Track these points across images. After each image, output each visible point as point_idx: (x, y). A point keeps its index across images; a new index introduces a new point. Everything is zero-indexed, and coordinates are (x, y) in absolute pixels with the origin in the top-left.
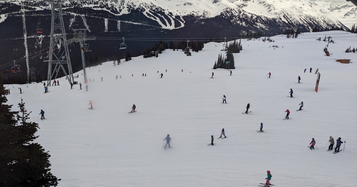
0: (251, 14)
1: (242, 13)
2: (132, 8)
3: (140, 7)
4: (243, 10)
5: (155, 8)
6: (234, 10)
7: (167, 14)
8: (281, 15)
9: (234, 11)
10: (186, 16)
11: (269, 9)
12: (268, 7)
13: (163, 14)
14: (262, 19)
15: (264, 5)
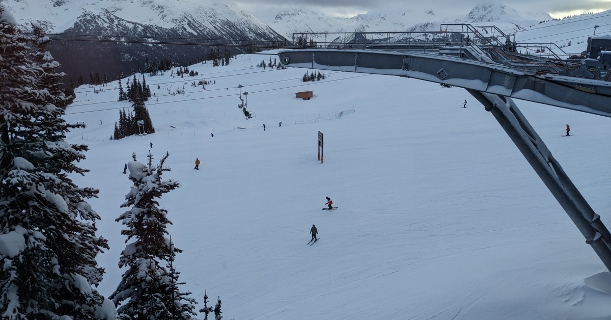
0: (133, 23)
1: (116, 22)
4: (116, 17)
6: (99, 17)
8: (184, 23)
9: (100, 19)
11: (162, 14)
12: (159, 11)
14: (153, 31)
15: (152, 6)
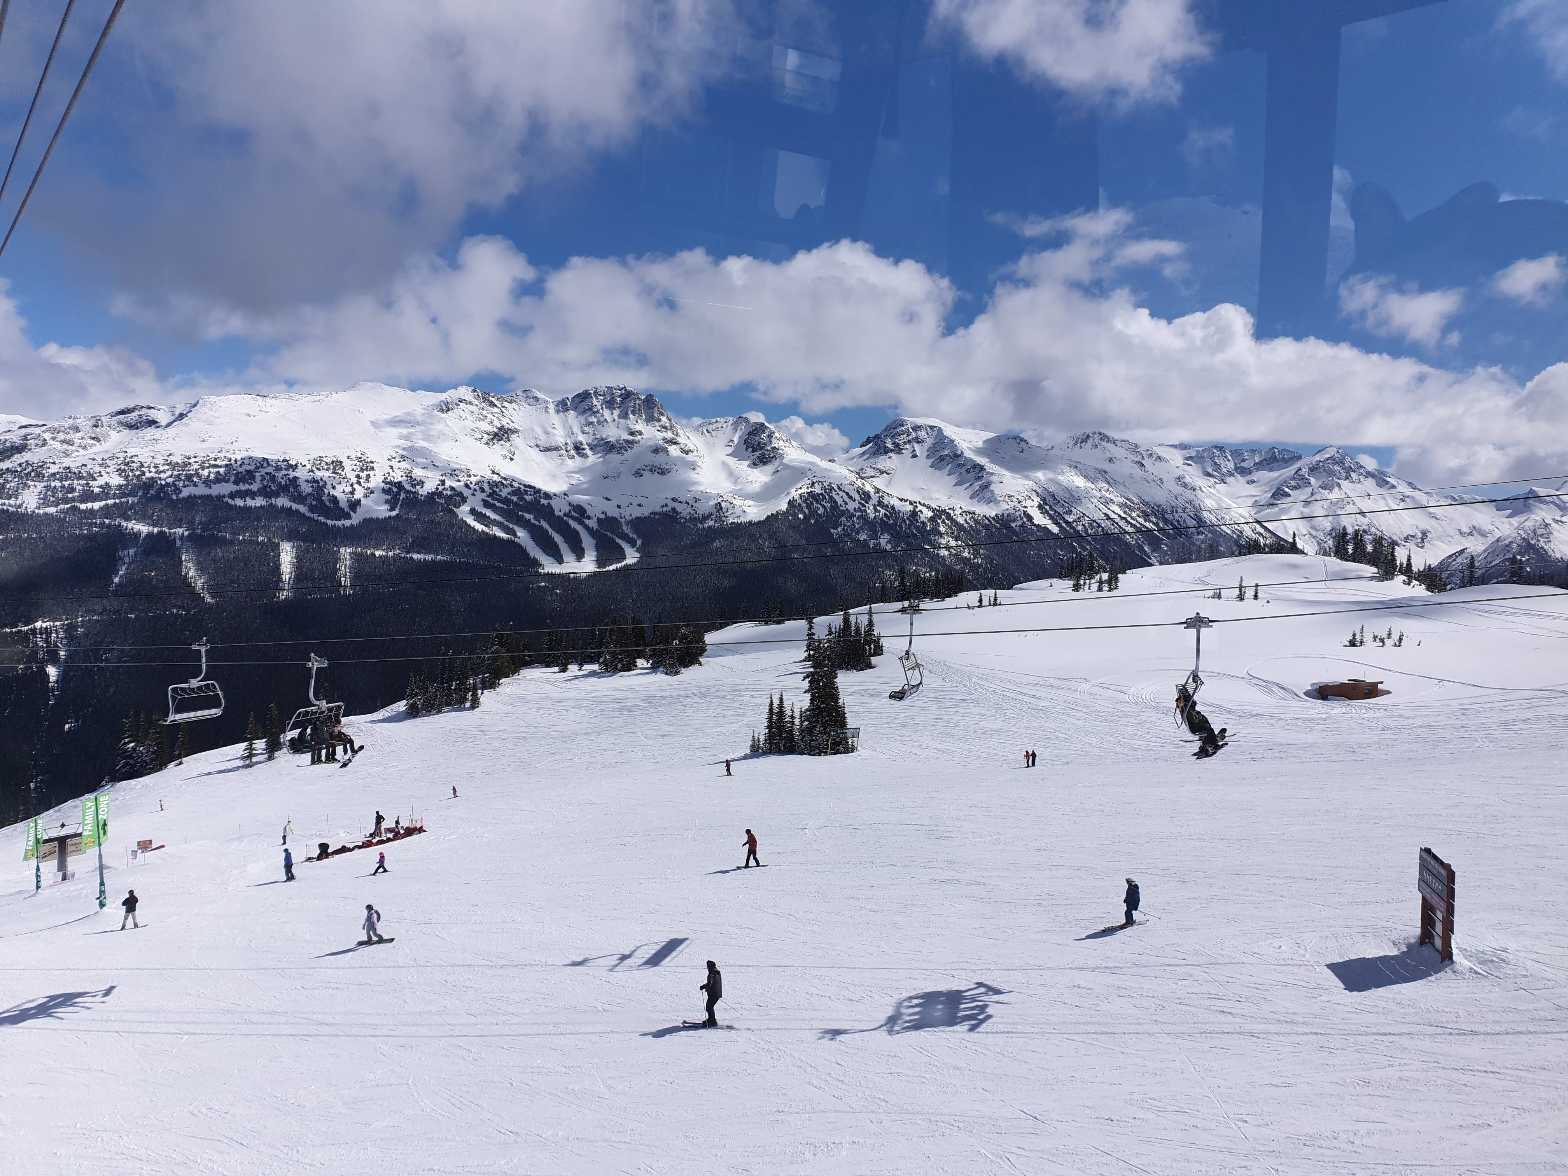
0: (911, 503)
1: (874, 501)
2: (409, 492)
3: (444, 489)
4: (875, 488)
5: (510, 489)
6: (840, 489)
7: (561, 514)
8: (1029, 503)
9: (841, 493)
10: (645, 518)
13: (546, 512)
14: (953, 521)
